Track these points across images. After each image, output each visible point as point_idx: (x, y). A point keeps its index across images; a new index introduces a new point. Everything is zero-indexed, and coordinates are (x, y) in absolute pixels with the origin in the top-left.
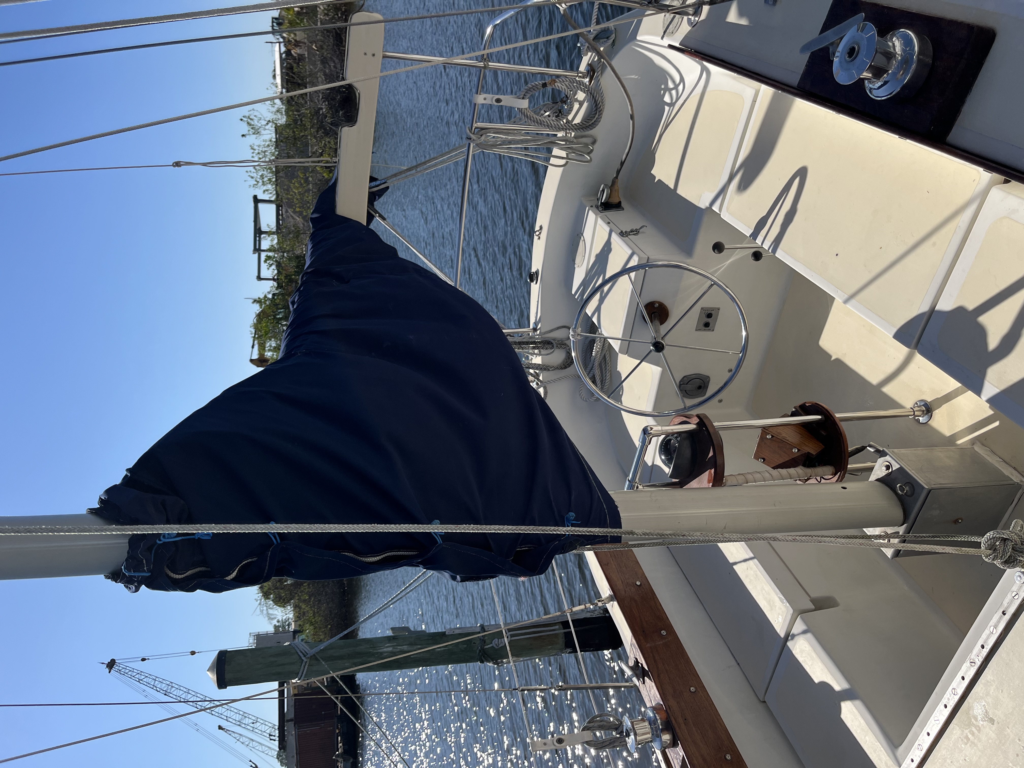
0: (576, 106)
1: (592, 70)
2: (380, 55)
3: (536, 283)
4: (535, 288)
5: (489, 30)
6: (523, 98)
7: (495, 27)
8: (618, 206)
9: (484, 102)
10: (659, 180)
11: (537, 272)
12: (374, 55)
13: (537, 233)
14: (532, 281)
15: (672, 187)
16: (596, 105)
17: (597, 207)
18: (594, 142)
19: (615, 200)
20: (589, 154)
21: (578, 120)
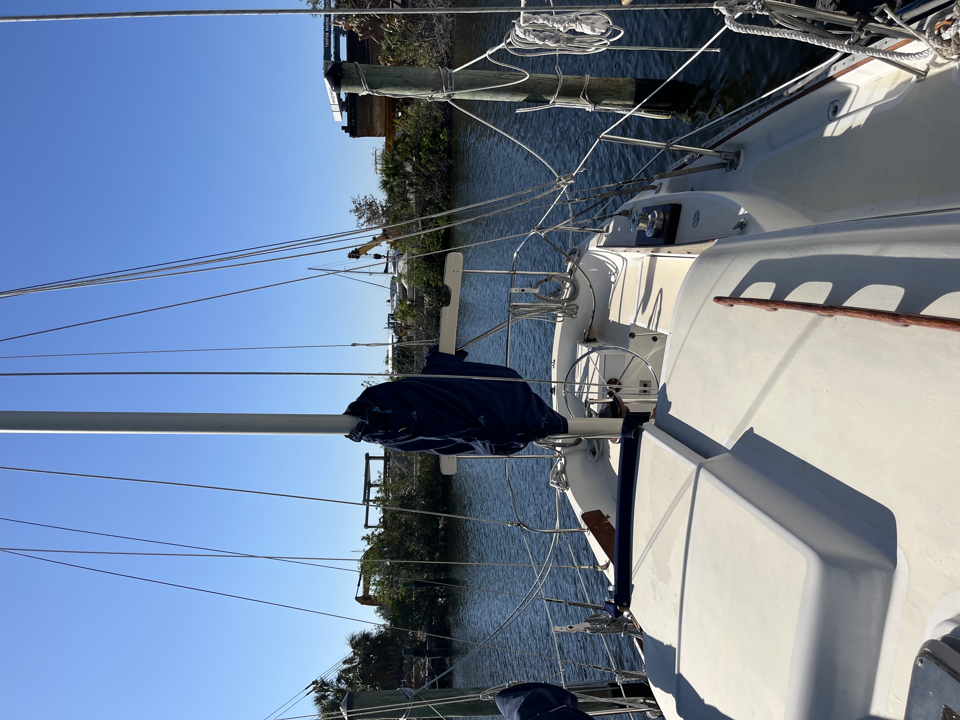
0: (566, 290)
1: (571, 272)
2: (461, 271)
3: (554, 394)
4: (554, 397)
5: (515, 255)
6: (536, 288)
7: (518, 253)
8: (595, 340)
9: (515, 292)
10: (612, 321)
11: (554, 388)
12: (458, 271)
13: (553, 364)
14: (552, 393)
15: (618, 322)
16: (575, 288)
17: (583, 343)
18: (577, 308)
19: (592, 337)
20: (575, 314)
21: (567, 297)
